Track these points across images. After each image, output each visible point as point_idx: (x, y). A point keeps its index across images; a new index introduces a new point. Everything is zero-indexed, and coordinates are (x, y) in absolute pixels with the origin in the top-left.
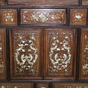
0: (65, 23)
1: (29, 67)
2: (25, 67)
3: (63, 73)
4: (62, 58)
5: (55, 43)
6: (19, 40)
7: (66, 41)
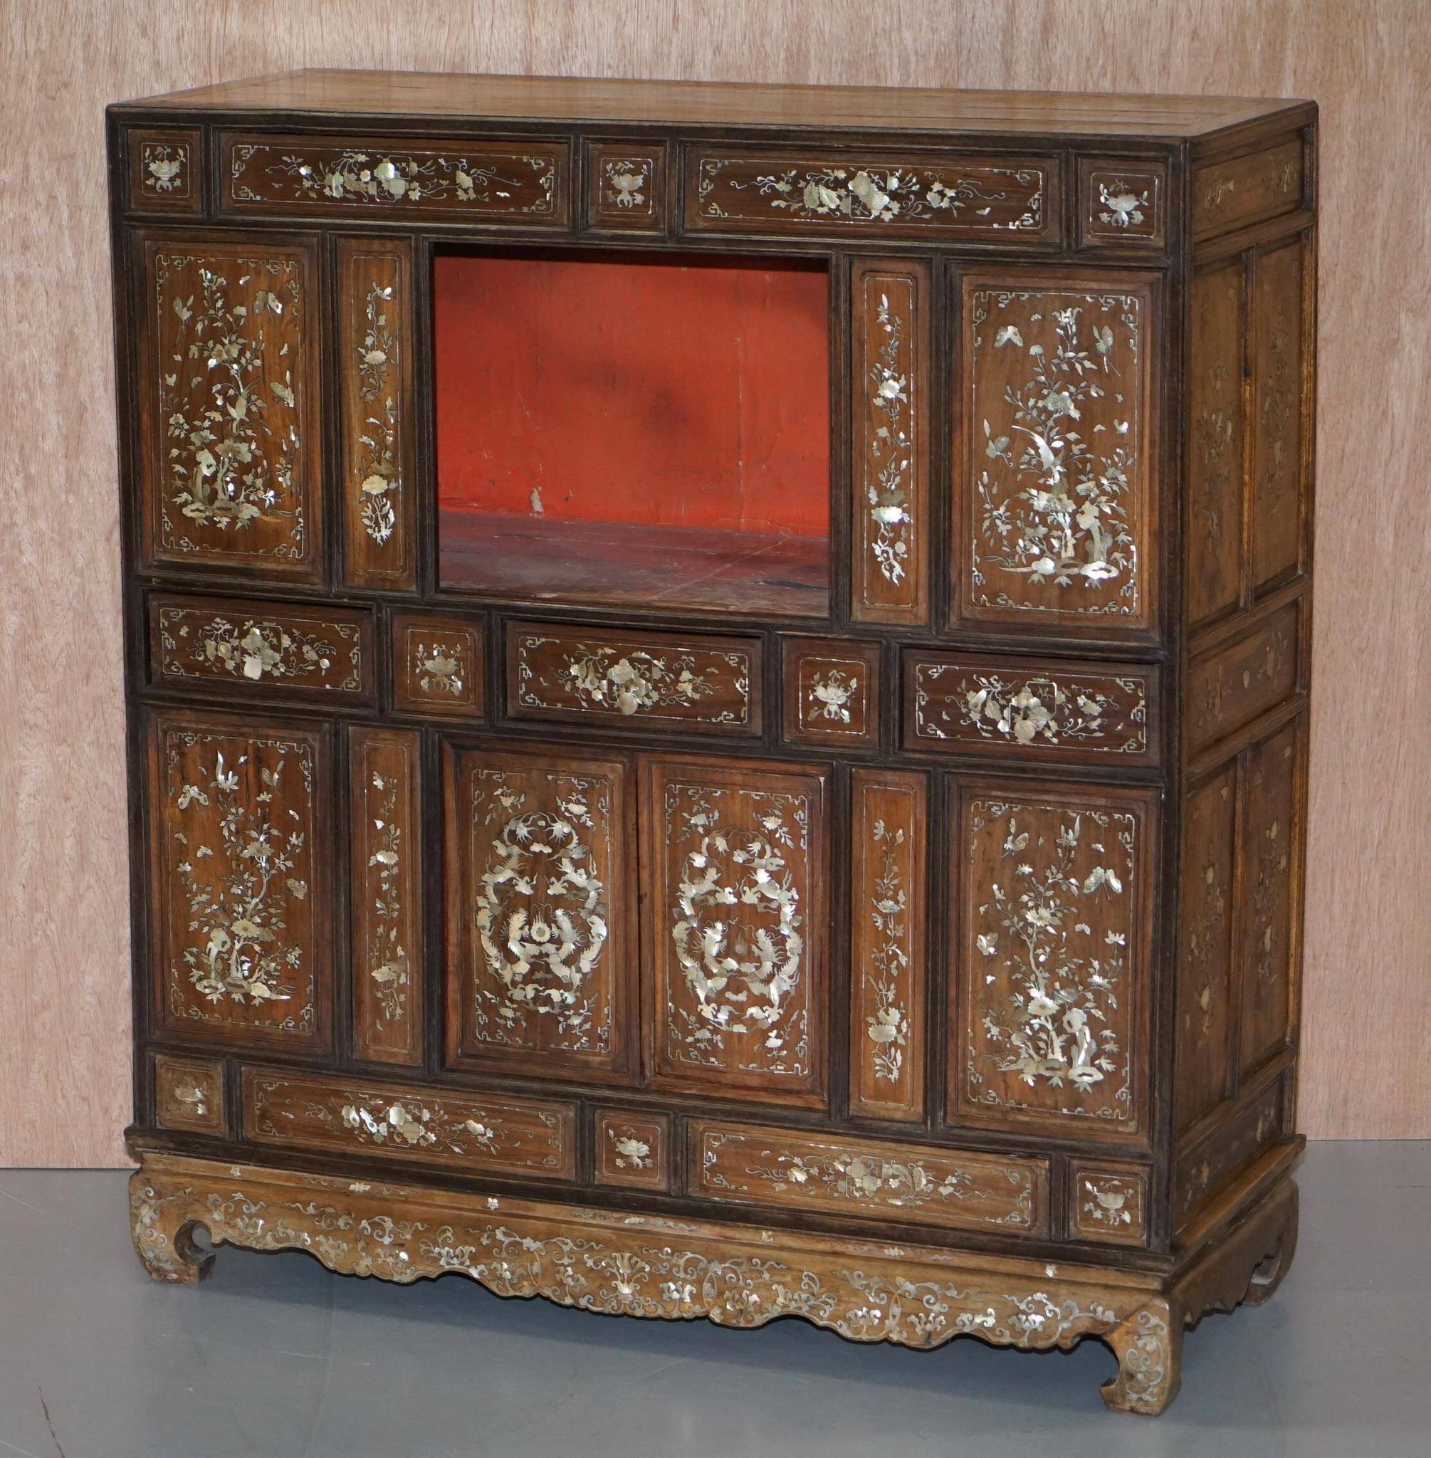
3: (754, 1057)
4: (750, 957)
5: (704, 849)
6: (499, 816)
7: (770, 843)
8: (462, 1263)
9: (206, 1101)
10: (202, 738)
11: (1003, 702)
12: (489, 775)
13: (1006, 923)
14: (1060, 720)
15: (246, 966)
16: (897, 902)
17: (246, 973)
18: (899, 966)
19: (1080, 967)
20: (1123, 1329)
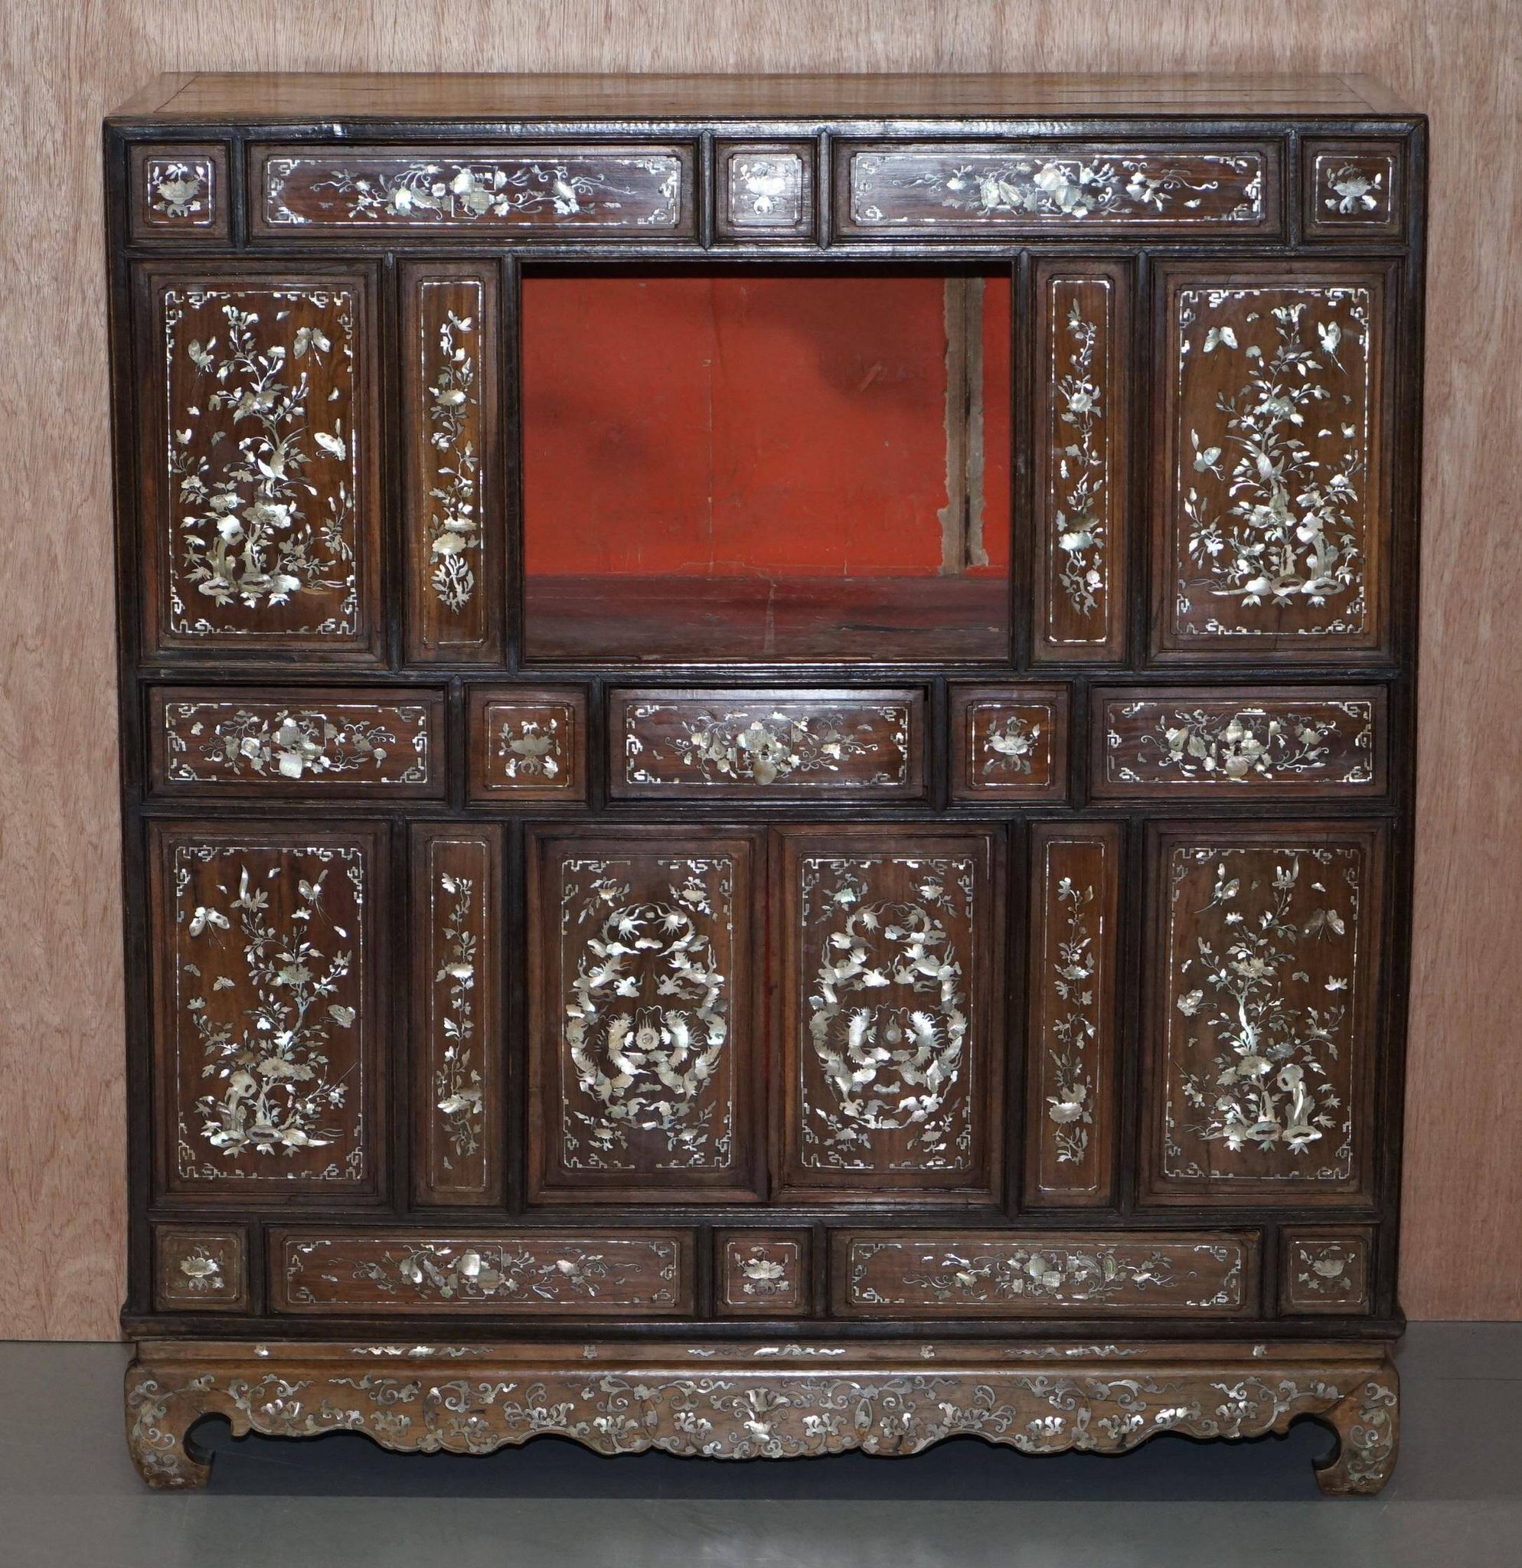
0: (918, 791)
1: (664, 1106)
2: (634, 1107)
3: (908, 1154)
4: (904, 1043)
5: (850, 930)
6: (596, 910)
7: (928, 914)
8: (558, 1423)
9: (223, 1272)
10: (221, 852)
11: (1208, 738)
12: (584, 867)
13: (1213, 978)
14: (1275, 751)
15: (275, 1112)
16: (1085, 967)
17: (276, 1120)
18: (1086, 1037)
19: (1298, 1018)
20: (1346, 1406)
